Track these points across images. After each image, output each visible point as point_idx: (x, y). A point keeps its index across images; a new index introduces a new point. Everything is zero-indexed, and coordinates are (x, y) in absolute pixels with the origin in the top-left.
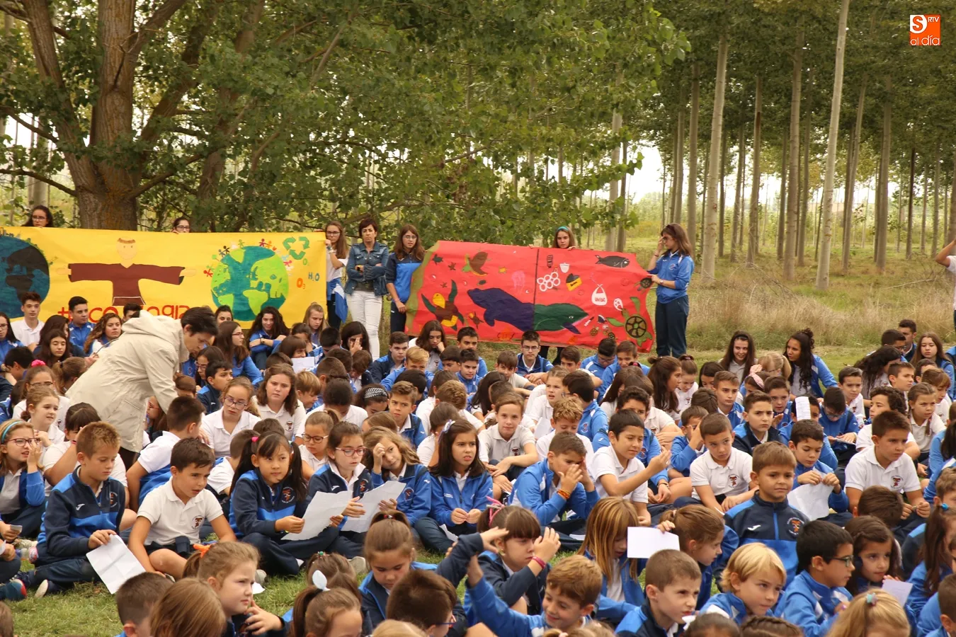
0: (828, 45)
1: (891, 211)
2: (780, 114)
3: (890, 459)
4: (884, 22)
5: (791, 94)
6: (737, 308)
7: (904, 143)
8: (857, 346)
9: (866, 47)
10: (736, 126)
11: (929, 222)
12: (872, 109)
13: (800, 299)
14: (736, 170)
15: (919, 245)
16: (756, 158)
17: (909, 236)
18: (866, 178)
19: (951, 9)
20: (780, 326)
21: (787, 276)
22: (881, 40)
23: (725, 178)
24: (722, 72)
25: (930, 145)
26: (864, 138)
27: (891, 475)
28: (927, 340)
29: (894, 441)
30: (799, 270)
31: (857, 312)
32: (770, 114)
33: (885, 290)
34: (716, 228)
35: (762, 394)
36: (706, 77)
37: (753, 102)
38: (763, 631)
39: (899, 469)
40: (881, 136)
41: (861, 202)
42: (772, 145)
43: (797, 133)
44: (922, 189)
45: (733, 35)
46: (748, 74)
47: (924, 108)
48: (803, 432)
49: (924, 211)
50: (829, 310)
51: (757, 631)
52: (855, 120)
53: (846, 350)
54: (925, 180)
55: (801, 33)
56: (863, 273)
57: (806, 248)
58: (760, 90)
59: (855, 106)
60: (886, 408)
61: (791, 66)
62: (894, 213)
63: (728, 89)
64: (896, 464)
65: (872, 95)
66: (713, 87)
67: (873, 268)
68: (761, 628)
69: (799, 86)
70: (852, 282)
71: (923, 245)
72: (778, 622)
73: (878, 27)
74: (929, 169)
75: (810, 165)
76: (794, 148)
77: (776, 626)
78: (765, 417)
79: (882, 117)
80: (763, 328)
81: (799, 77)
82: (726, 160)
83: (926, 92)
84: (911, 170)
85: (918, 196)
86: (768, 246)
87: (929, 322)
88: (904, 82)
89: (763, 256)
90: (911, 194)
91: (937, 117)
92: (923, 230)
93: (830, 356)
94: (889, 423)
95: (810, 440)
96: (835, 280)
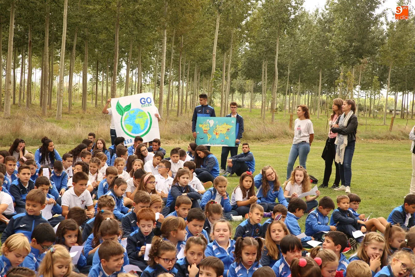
0: (60, 13)
1: (89, 87)
2: (40, 42)
3: (80, 192)
4: (84, 6)
5: (45, 34)
6: (19, 127)
7: (94, 58)
8: (72, 144)
9: (76, 15)
10: (20, 46)
11: (105, 92)
12: (80, 43)
13: (48, 124)
14: (21, 66)
15: (101, 102)
16: (30, 61)
17: (96, 97)
18: (78, 72)
19: (111, 3)
20: (39, 136)
21: (43, 114)
22: (83, 13)
23: (16, 69)
24: (13, 21)
25: (104, 59)
26: (77, 55)
27: (81, 199)
28: (99, 142)
29: (82, 185)
30: (50, 111)
31: (73, 129)
32: (36, 42)
33: (86, 120)
34: (12, 91)
35: (26, 165)
36: (5, 23)
37: (27, 36)
38: (18, 275)
39: (84, 197)
40: (84, 54)
41: (76, 82)
42: (37, 56)
43: (48, 51)
44: (101, 77)
45: (17, 5)
46: (25, 24)
47: (102, 44)
48: (40, 182)
49: (103, 87)
50: (61, 128)
51: (15, 275)
52: (73, 46)
53: (67, 146)
54: (103, 74)
55: (48, 7)
56: (77, 113)
57: (52, 101)
58: (31, 31)
59: (73, 41)
60: (81, 171)
61: (44, 21)
62: (91, 87)
63: (16, 30)
64: (83, 194)
65: (80, 37)
66: (9, 28)
67: (81, 111)
68: (18, 273)
69: (48, 30)
70: (72, 116)
71: (102, 101)
72: (25, 270)
73: (82, 7)
74: (104, 69)
75: (54, 65)
76: (46, 57)
77: (24, 271)
78: (27, 176)
79: (85, 46)
80: (31, 136)
81: (48, 26)
82: (16, 61)
83: (102, 37)
84: (97, 70)
85: (100, 81)
86: (36, 100)
87: (102, 134)
88: (93, 32)
89: (33, 105)
90: (97, 80)
91: (107, 48)
92: (102, 95)
93: (60, 149)
94: (80, 177)
95: (44, 185)
96: (65, 116)
